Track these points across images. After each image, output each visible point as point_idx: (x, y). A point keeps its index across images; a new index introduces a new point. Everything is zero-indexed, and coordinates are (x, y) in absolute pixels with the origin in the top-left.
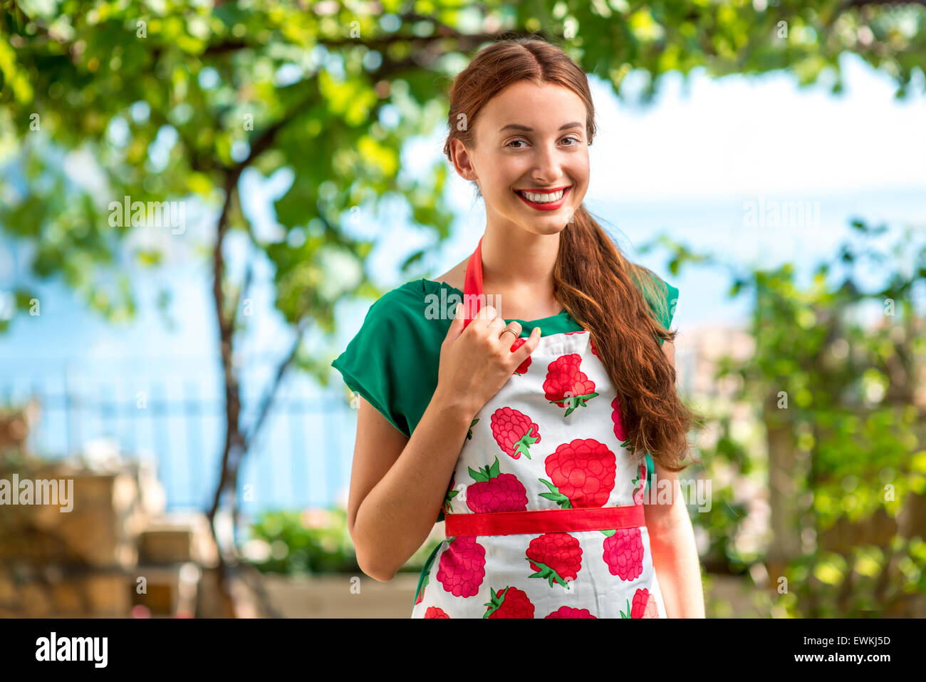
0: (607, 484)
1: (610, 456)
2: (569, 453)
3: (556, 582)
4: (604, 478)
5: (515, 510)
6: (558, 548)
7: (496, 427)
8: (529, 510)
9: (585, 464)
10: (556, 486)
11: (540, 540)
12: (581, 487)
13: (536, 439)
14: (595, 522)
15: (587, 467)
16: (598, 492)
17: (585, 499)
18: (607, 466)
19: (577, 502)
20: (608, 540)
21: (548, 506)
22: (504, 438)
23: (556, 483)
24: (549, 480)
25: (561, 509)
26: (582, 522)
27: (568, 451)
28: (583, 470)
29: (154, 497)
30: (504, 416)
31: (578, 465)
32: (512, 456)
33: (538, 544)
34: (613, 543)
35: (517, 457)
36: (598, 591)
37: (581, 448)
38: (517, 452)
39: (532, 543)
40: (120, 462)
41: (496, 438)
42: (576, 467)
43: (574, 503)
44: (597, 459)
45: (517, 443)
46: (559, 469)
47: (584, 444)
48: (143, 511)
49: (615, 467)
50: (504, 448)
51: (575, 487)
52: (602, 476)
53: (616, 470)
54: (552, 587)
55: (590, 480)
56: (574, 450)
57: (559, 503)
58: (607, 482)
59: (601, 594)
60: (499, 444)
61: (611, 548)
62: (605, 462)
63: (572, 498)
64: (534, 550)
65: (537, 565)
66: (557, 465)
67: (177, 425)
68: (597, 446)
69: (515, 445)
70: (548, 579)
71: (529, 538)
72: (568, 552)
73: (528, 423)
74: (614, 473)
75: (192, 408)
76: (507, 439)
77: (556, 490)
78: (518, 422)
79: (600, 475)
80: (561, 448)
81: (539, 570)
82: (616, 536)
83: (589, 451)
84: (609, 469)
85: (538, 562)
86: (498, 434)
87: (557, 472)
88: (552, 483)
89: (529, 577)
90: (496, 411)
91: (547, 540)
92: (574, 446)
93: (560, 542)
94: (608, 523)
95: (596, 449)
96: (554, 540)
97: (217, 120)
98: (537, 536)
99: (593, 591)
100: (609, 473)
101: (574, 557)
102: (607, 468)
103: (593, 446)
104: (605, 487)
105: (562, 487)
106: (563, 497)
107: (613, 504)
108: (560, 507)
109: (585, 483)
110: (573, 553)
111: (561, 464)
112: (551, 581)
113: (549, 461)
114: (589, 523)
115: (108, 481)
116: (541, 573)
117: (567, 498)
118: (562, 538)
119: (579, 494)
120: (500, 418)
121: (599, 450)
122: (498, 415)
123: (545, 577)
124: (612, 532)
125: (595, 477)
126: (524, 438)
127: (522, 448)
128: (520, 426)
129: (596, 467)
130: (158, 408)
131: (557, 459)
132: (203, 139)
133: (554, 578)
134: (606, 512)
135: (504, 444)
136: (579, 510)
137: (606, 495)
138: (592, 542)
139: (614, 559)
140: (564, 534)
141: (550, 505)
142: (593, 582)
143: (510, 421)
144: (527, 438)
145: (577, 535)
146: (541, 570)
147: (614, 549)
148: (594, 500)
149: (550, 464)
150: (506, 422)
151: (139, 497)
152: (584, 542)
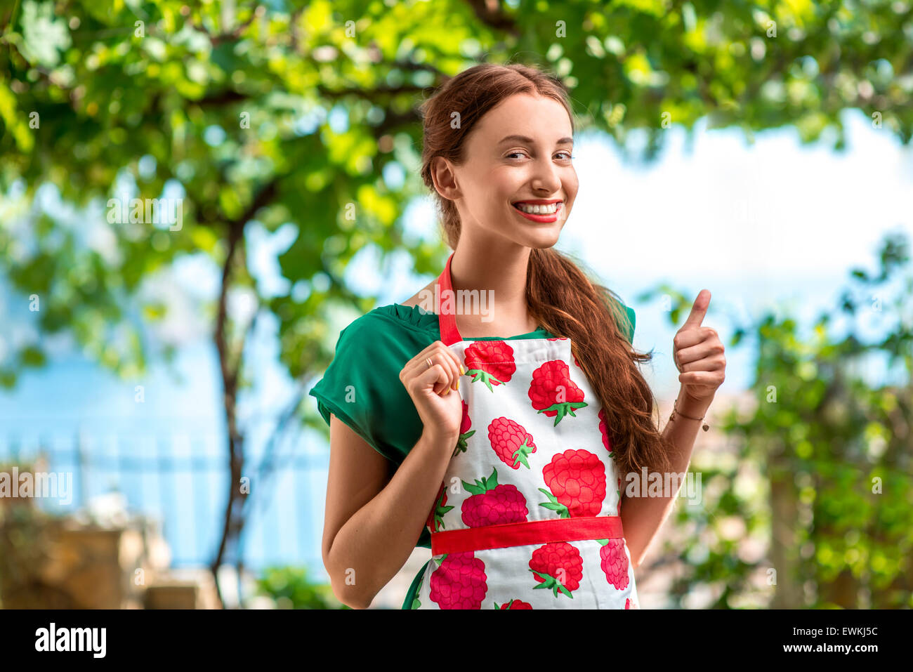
0: (600, 494)
1: (600, 466)
2: (564, 463)
3: (561, 592)
4: (596, 488)
5: (516, 521)
6: (561, 558)
7: (494, 437)
8: (529, 521)
9: (578, 475)
10: (555, 496)
11: (543, 551)
12: (577, 497)
13: (532, 448)
14: (591, 531)
15: (580, 477)
16: (591, 502)
17: (582, 508)
18: (598, 476)
19: (575, 512)
20: (603, 549)
21: (548, 516)
22: (503, 448)
23: (554, 492)
24: (548, 489)
25: (560, 518)
26: (581, 530)
27: (563, 461)
28: (576, 480)
29: (160, 554)
30: (501, 426)
31: (572, 475)
32: (512, 466)
33: (541, 555)
34: (607, 552)
35: (516, 467)
36: (599, 599)
37: (574, 458)
38: (516, 462)
39: (535, 554)
40: (126, 518)
41: (494, 449)
42: (570, 478)
43: (572, 513)
44: (589, 469)
45: (516, 453)
46: (555, 479)
47: (576, 455)
48: (150, 566)
49: (605, 477)
50: (503, 458)
51: (572, 497)
52: (594, 486)
53: (606, 480)
54: (557, 597)
55: (584, 490)
56: (568, 461)
57: (559, 512)
58: (599, 491)
59: (601, 603)
60: (498, 454)
61: (607, 557)
62: (596, 473)
63: (571, 507)
64: (537, 562)
65: (541, 575)
66: (554, 476)
67: (183, 481)
68: (587, 456)
69: (514, 455)
70: (552, 590)
71: (532, 548)
72: (570, 562)
73: (524, 433)
74: (605, 482)
75: (198, 465)
76: (505, 449)
77: (555, 500)
78: (514, 432)
79: (591, 485)
80: (556, 458)
81: (542, 580)
82: (609, 544)
83: (582, 461)
84: (600, 480)
85: (542, 573)
86: (496, 445)
87: (554, 481)
88: (551, 492)
89: (534, 588)
90: (493, 421)
91: (549, 550)
92: (568, 456)
93: (561, 552)
94: (602, 532)
95: (587, 459)
96: (556, 550)
97: (221, 174)
98: (539, 546)
99: (594, 600)
100: (600, 483)
101: (576, 566)
102: (598, 478)
103: (585, 456)
104: (598, 496)
105: (560, 496)
106: (562, 507)
107: (605, 513)
108: (559, 517)
109: (580, 493)
110: (574, 562)
111: (556, 473)
112: (556, 590)
113: (547, 470)
114: (586, 532)
115: (114, 536)
116: (545, 584)
117: (566, 508)
118: (563, 548)
119: (575, 503)
120: (497, 428)
121: (591, 461)
122: (495, 425)
123: (550, 588)
124: (606, 542)
125: (588, 487)
126: (522, 447)
127: (521, 457)
128: (517, 435)
129: (588, 477)
130: (165, 465)
131: (553, 469)
132: (207, 192)
133: (559, 588)
134: (600, 521)
135: (503, 455)
136: (577, 520)
137: (599, 505)
138: (590, 550)
139: (609, 568)
140: (565, 543)
141: (551, 515)
142: (593, 591)
143: (507, 431)
144: (524, 447)
145: (576, 544)
146: (545, 580)
147: (609, 558)
148: (589, 509)
149: (547, 473)
150: (503, 432)
151: (145, 553)
152: (584, 551)
